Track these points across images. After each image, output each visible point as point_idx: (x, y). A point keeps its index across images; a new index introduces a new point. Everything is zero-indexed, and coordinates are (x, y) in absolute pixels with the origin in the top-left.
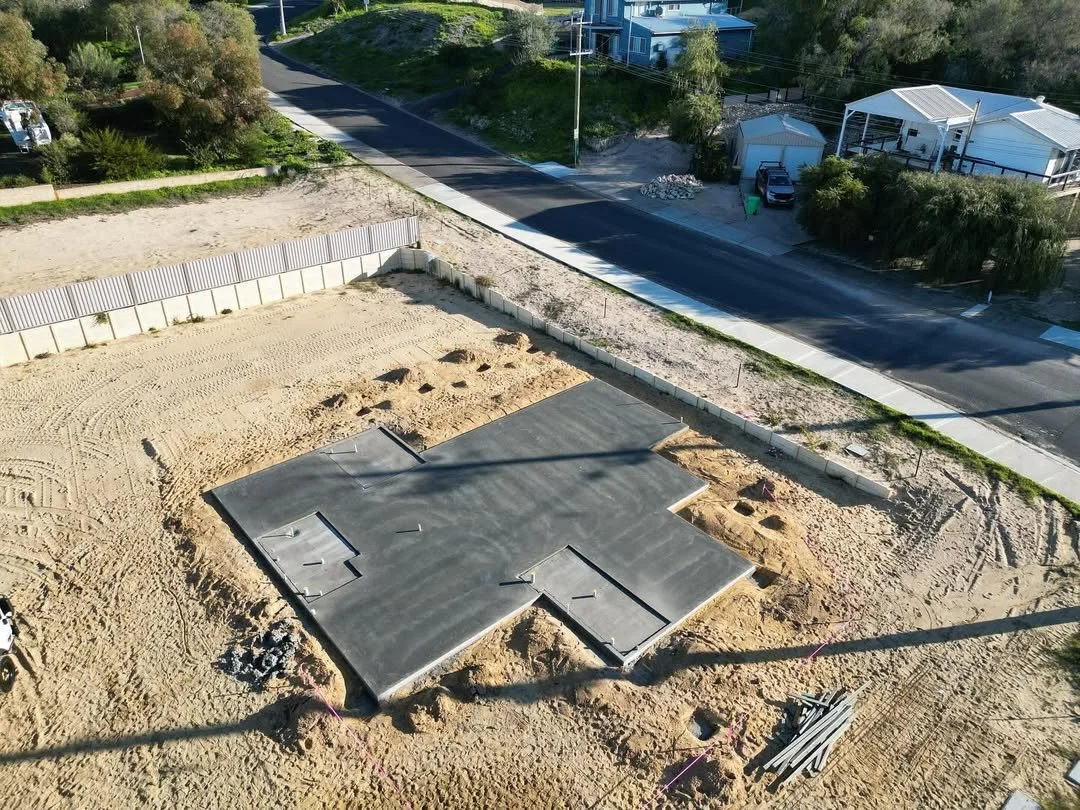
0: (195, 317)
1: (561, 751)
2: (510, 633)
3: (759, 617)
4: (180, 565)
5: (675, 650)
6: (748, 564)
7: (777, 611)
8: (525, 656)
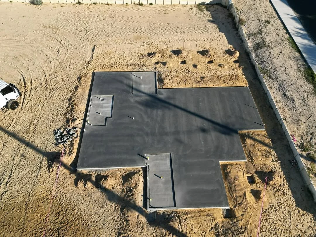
0: (140, 3)
1: (105, 224)
2: (126, 173)
3: (210, 228)
4: (71, 93)
5: (167, 218)
6: (227, 204)
7: (218, 232)
8: (123, 184)
